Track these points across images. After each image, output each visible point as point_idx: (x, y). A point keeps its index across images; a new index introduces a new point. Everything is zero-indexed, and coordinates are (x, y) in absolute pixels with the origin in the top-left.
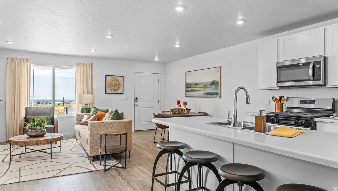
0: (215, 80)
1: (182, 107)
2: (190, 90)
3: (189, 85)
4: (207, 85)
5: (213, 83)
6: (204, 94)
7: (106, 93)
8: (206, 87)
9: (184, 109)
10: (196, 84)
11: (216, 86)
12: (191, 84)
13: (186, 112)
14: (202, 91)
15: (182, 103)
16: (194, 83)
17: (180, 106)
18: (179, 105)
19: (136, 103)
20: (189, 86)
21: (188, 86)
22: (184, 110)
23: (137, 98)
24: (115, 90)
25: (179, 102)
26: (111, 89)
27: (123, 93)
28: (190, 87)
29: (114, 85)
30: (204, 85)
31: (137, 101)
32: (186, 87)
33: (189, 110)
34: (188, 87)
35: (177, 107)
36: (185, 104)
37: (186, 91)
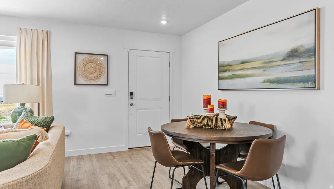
0: (302, 46)
1: (217, 111)
2: (229, 76)
3: (226, 66)
4: (273, 62)
5: (294, 54)
6: (264, 82)
7: (75, 84)
8: (271, 67)
9: (222, 116)
10: (243, 62)
11: (302, 60)
12: (232, 63)
13: (227, 125)
14: (259, 76)
15: (214, 102)
16: (238, 60)
17: (212, 110)
18: (209, 107)
19: (131, 101)
20: (225, 68)
21: (223, 68)
22: (223, 121)
23: (132, 94)
24: (93, 79)
25: (207, 101)
26: (86, 77)
27: (107, 85)
28: (229, 70)
29: (92, 69)
30: (265, 63)
31: (132, 98)
32: (220, 72)
33: (232, 119)
34: (225, 71)
35: (203, 112)
36: (223, 105)
37: (220, 78)
